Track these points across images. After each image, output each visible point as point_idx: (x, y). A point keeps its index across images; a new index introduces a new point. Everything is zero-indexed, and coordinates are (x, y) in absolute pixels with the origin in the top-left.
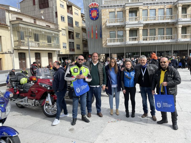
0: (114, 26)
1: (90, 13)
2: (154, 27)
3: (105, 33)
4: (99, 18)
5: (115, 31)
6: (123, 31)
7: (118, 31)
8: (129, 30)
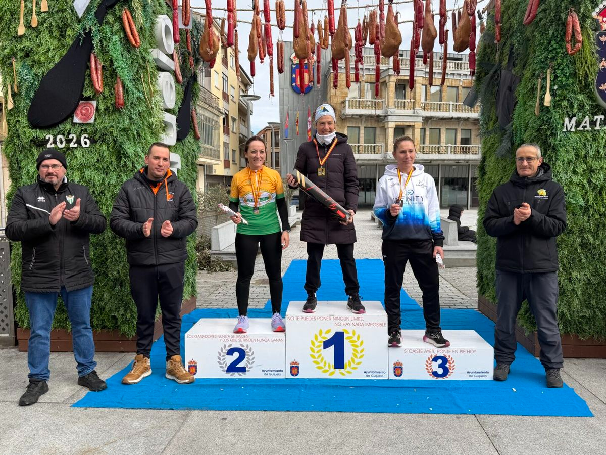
0: (361, 116)
1: (294, 76)
2: (437, 125)
4: (313, 89)
5: (359, 127)
6: (375, 128)
7: (365, 127)
8: (395, 127)
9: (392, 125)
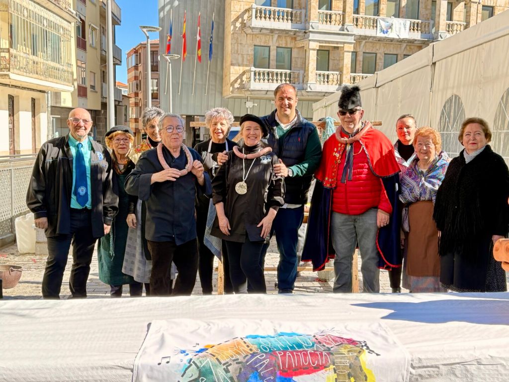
0: (272, 31)
2: (374, 47)
3: (239, 48)
5: (269, 47)
6: (291, 48)
7: (277, 47)
8: (318, 48)
9: (314, 45)
